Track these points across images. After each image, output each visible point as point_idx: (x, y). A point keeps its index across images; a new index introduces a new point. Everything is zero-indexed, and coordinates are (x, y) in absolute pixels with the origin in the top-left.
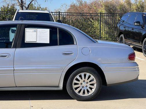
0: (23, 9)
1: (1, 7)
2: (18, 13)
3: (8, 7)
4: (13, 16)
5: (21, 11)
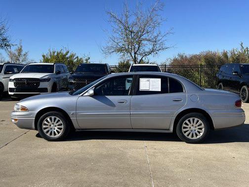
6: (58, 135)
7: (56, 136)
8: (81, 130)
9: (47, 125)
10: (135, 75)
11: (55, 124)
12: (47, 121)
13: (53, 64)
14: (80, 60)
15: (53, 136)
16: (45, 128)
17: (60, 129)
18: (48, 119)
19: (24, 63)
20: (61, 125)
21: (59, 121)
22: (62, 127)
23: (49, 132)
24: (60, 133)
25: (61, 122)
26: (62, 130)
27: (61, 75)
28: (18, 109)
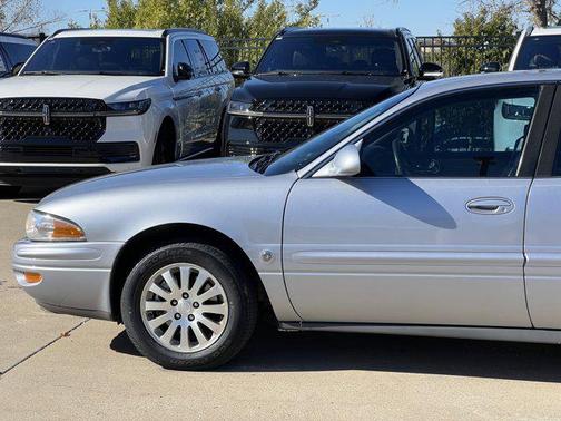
0: (545, 25)
1: (457, 21)
2: (528, 39)
3: (483, 19)
4: (504, 53)
5: (539, 32)
6: (205, 346)
7: (196, 348)
8: (302, 328)
9: (162, 300)
10: (547, 84)
11: (194, 297)
12: (161, 282)
13: (158, 34)
14: (272, 11)
15: (184, 348)
16: (154, 314)
17: (216, 318)
18: (167, 276)
19: (23, 28)
20: (219, 301)
21: (209, 283)
22: (223, 309)
23: (170, 332)
24: (214, 338)
25: (218, 289)
26: (223, 323)
27: (191, 84)
28: (43, 230)
